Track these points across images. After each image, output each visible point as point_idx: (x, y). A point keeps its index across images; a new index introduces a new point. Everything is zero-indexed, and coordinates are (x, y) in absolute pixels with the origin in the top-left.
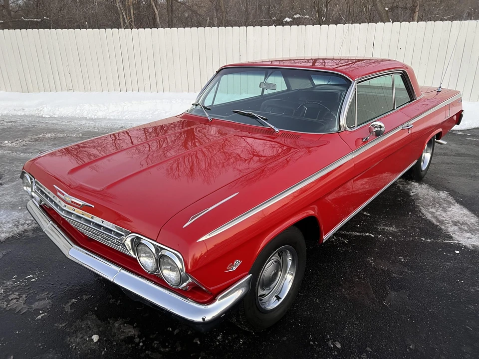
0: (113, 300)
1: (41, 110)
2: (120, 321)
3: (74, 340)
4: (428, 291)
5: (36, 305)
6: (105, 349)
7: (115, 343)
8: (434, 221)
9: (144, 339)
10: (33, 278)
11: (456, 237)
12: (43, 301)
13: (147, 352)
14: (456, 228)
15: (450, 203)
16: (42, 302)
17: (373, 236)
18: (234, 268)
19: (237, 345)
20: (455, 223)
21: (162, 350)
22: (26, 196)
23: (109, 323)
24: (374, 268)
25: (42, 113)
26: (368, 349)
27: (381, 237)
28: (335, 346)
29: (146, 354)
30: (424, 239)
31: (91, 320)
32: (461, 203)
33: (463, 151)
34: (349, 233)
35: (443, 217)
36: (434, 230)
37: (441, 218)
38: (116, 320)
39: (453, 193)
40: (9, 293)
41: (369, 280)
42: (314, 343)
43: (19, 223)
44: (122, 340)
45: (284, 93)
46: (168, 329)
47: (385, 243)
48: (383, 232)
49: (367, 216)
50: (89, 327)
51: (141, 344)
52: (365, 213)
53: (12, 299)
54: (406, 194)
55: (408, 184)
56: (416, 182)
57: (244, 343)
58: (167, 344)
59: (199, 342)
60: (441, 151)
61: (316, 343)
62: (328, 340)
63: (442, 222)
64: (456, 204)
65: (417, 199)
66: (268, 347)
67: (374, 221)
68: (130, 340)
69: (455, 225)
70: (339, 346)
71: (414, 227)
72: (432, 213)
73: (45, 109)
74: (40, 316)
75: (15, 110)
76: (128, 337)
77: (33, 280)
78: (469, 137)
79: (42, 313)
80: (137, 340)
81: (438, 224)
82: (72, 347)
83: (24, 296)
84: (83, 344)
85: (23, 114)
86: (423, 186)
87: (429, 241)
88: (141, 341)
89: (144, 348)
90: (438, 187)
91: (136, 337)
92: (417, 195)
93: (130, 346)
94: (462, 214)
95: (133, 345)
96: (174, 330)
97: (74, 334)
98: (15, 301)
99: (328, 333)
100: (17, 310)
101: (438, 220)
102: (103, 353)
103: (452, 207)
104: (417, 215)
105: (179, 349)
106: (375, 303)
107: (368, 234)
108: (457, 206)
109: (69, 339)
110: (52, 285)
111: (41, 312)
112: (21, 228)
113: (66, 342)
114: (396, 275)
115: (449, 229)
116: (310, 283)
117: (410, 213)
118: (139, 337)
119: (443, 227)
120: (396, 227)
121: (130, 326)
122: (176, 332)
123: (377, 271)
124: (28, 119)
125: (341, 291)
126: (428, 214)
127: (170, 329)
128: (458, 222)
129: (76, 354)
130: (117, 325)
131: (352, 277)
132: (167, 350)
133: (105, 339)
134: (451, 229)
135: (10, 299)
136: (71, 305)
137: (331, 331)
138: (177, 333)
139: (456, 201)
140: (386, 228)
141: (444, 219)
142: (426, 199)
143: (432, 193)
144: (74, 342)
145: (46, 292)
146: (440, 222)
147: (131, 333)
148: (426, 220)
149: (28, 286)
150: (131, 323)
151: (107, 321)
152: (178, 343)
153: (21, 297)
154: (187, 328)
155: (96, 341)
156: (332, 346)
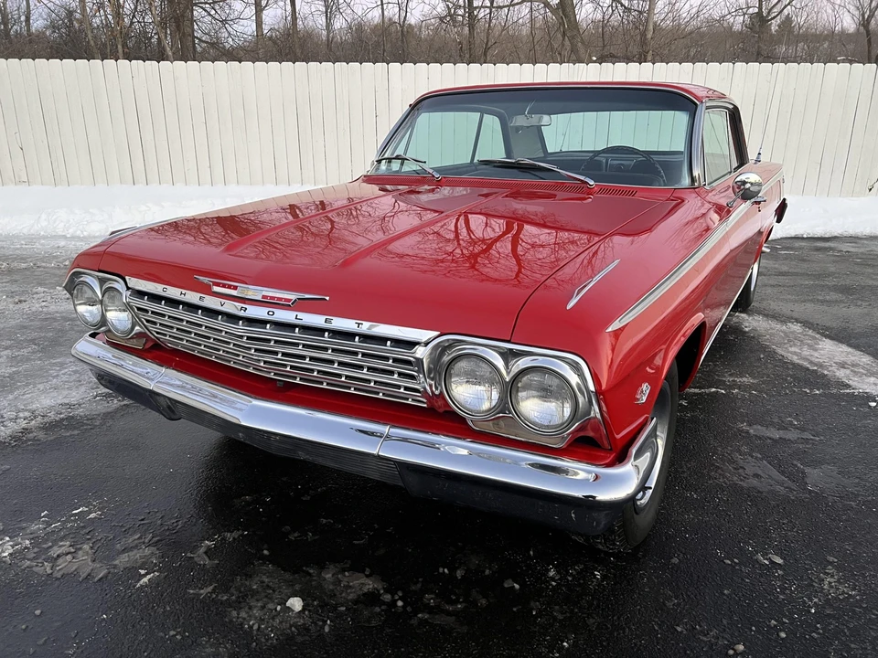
0: (297, 535)
2: (332, 569)
3: (247, 613)
5: (123, 560)
6: (329, 622)
7: (344, 609)
8: (806, 364)
9: (401, 594)
10: (90, 512)
11: (856, 383)
12: (135, 551)
13: (420, 615)
14: (848, 372)
15: (815, 338)
16: (135, 555)
17: (723, 391)
19: (593, 582)
20: (842, 366)
21: (450, 608)
23: (310, 574)
24: (757, 437)
26: (831, 559)
27: (737, 393)
28: (772, 562)
29: (420, 619)
30: (808, 391)
31: (265, 576)
32: (830, 337)
33: (785, 268)
35: (818, 358)
36: (814, 377)
37: (815, 360)
38: (322, 567)
39: (806, 324)
40: (45, 546)
41: (760, 456)
42: (732, 561)
43: (3, 417)
44: (356, 602)
46: (441, 571)
47: (750, 400)
48: (734, 385)
50: (268, 586)
51: (400, 603)
53: (59, 556)
54: (738, 330)
56: (741, 312)
57: (604, 577)
58: (453, 597)
59: (516, 586)
61: (735, 560)
62: (754, 554)
63: (821, 366)
64: (825, 339)
65: (761, 336)
68: (372, 598)
69: (844, 368)
70: (777, 559)
71: (781, 375)
72: (795, 353)
74: (145, 580)
76: (364, 595)
77: (92, 516)
78: (781, 249)
79: (147, 574)
81: (815, 368)
82: (251, 627)
83: (86, 547)
84: (273, 618)
86: (755, 318)
87: (817, 392)
88: (397, 597)
89: (409, 609)
90: (778, 317)
91: (382, 592)
92: (755, 330)
93: (378, 609)
94: (842, 352)
95: (383, 607)
96: (452, 570)
97: (243, 604)
98: (69, 557)
99: (746, 543)
100: (83, 576)
101: (811, 362)
102: (327, 629)
104: (774, 358)
105: (483, 602)
106: (794, 490)
107: (714, 390)
108: (827, 341)
110: (143, 520)
111: (142, 572)
113: (231, 620)
114: (801, 446)
117: (761, 356)
118: (387, 591)
119: (826, 372)
120: (752, 376)
122: (459, 574)
123: (764, 441)
125: (723, 476)
126: (790, 355)
127: (446, 570)
128: (846, 363)
129: (267, 640)
130: (328, 576)
131: (728, 454)
132: (459, 606)
133: (315, 603)
135: (55, 556)
136: (206, 553)
137: (750, 539)
138: (462, 576)
139: (822, 336)
141: (821, 361)
144: (251, 617)
145: (135, 532)
146: (816, 365)
147: (367, 587)
148: (793, 364)
149: (84, 527)
150: (357, 568)
151: (304, 571)
152: (474, 592)
153: (80, 549)
154: (478, 565)
155: (300, 609)
156: (767, 562)
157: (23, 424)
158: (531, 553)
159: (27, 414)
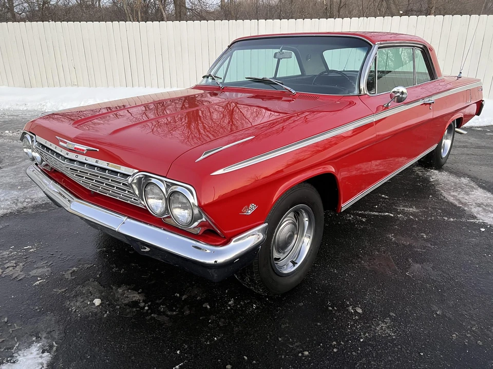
0: (117, 269)
1: (44, 106)
2: (124, 287)
3: (74, 303)
4: (454, 264)
5: (33, 273)
6: (108, 312)
7: (119, 307)
8: (456, 203)
9: (149, 304)
10: (31, 249)
11: (481, 216)
13: (153, 315)
14: (480, 209)
15: (473, 187)
16: (40, 270)
17: (392, 215)
18: (250, 212)
19: (250, 309)
20: (479, 205)
21: (169, 313)
22: (26, 178)
23: (112, 289)
24: (395, 243)
25: (45, 108)
26: (392, 314)
27: (400, 217)
28: (356, 311)
29: (152, 317)
30: (446, 219)
31: (93, 286)
32: (484, 188)
33: (484, 144)
34: (366, 213)
35: (466, 199)
36: (456, 211)
37: (464, 201)
38: (119, 287)
39: (474, 179)
40: (5, 262)
41: (389, 253)
42: (333, 308)
43: (18, 201)
44: (126, 305)
45: (298, 78)
46: (176, 295)
47: (406, 221)
48: (403, 212)
49: (386, 199)
50: (90, 292)
51: (146, 308)
52: (383, 196)
53: (8, 267)
54: (426, 180)
55: (427, 171)
56: (435, 169)
57: (257, 308)
58: (174, 308)
59: (208, 307)
60: (460, 144)
61: (335, 308)
62: (348, 306)
63: (465, 204)
64: (479, 189)
65: (438, 184)
66: (284, 312)
67: (393, 203)
68: (135, 304)
69: (479, 206)
70: (360, 311)
71: (436, 208)
72: (453, 196)
73: (49, 105)
74: (38, 282)
75: (17, 105)
76: (132, 302)
77: (31, 250)
78: (489, 132)
79: (41, 280)
80: (142, 304)
81: (461, 206)
82: (72, 310)
83: (21, 264)
84: (84, 308)
85: (25, 109)
86: (443, 173)
87: (452, 220)
88: (147, 305)
89: (149, 311)
90: (458, 174)
91: (141, 301)
92: (437, 181)
93: (135, 309)
94: (485, 197)
96: (181, 295)
97: (74, 299)
98: (11, 268)
99: (348, 300)
100: (14, 277)
101: (460, 202)
102: (105, 316)
103: (474, 191)
104: (438, 198)
105: (188, 312)
106: (397, 274)
107: (387, 214)
108: (480, 190)
109: (68, 303)
110: (52, 255)
111: (39, 279)
112: (20, 205)
113: (65, 306)
114: (419, 250)
115: (473, 210)
116: (327, 256)
117: (431, 196)
118: (144, 301)
119: (466, 209)
120: (417, 208)
121: (134, 292)
122: (184, 297)
123: (398, 245)
124: (30, 113)
125: (360, 262)
126: (450, 197)
127: (178, 295)
128: (482, 204)
129: (76, 317)
130: (121, 291)
131: (371, 251)
132: (174, 313)
133: (107, 303)
134: (475, 210)
135: (6, 267)
136: (72, 273)
137: (351, 298)
138: (185, 299)
139: (479, 186)
140: (406, 209)
141: (467, 201)
142: (447, 184)
143: (453, 179)
144: (74, 306)
145: (45, 260)
146: (462, 204)
147: (136, 298)
148: (448, 202)
149: (25, 255)
150: (136, 289)
151: (110, 287)
152: (186, 308)
153: (19, 265)
154: (197, 294)
155: (98, 305)
156: (353, 311)
157: (25, 204)
158: (227, 291)
159: (29, 200)
